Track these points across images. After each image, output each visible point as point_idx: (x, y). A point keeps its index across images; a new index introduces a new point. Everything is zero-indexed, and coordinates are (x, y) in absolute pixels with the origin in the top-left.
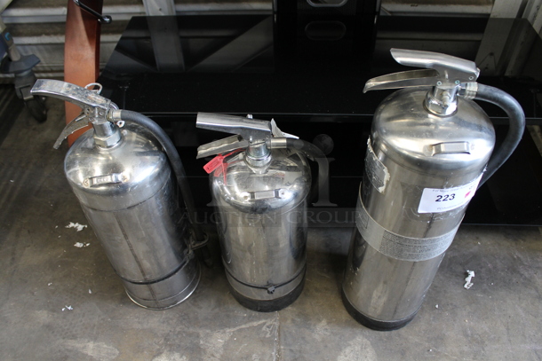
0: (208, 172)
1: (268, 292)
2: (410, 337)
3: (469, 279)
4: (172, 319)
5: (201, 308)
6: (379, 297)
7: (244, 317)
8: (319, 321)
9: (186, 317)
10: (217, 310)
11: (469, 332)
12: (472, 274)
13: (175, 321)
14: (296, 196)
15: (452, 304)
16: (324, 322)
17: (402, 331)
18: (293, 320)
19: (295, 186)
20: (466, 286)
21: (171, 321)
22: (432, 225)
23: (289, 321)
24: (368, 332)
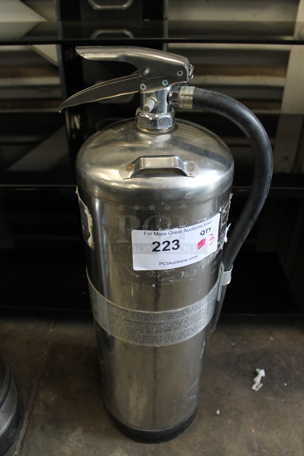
2: (182, 452)
3: (258, 380)
6: (137, 399)
8: (74, 429)
11: (256, 445)
12: (262, 373)
15: (236, 410)
16: (79, 432)
17: (173, 443)
18: (43, 428)
20: (254, 387)
22: (162, 291)
23: (37, 429)
24: (131, 445)
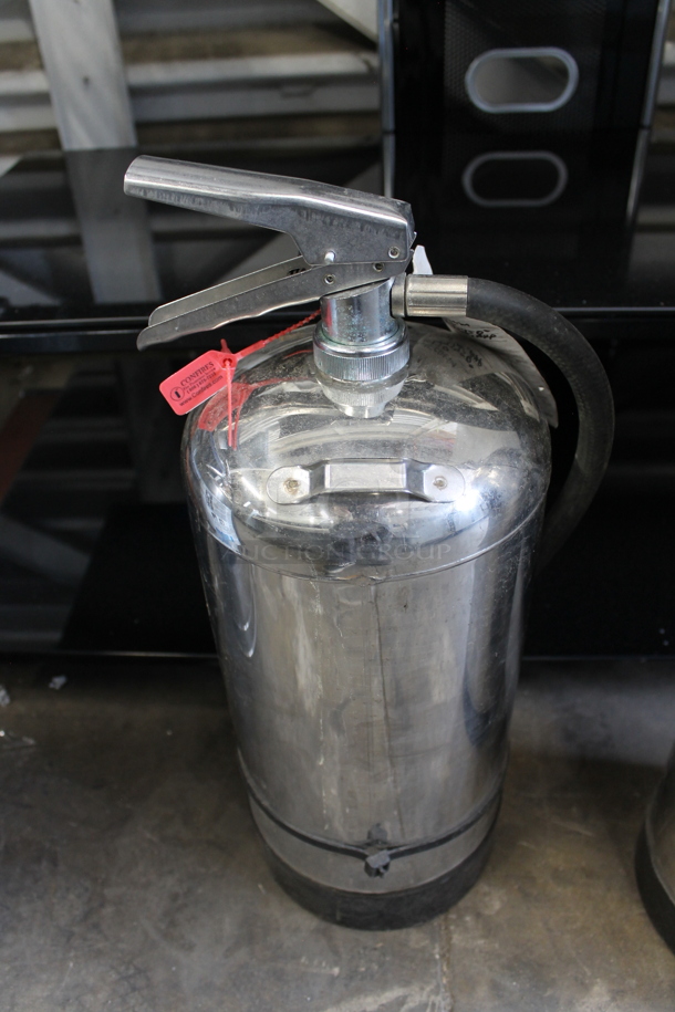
0: (179, 410)
1: (368, 868)
4: (93, 991)
5: (190, 947)
7: (333, 980)
8: (584, 987)
9: (141, 982)
10: (242, 955)
13: (102, 996)
14: (494, 504)
18: (496, 987)
19: (493, 474)
21: (89, 998)
23: (482, 991)
